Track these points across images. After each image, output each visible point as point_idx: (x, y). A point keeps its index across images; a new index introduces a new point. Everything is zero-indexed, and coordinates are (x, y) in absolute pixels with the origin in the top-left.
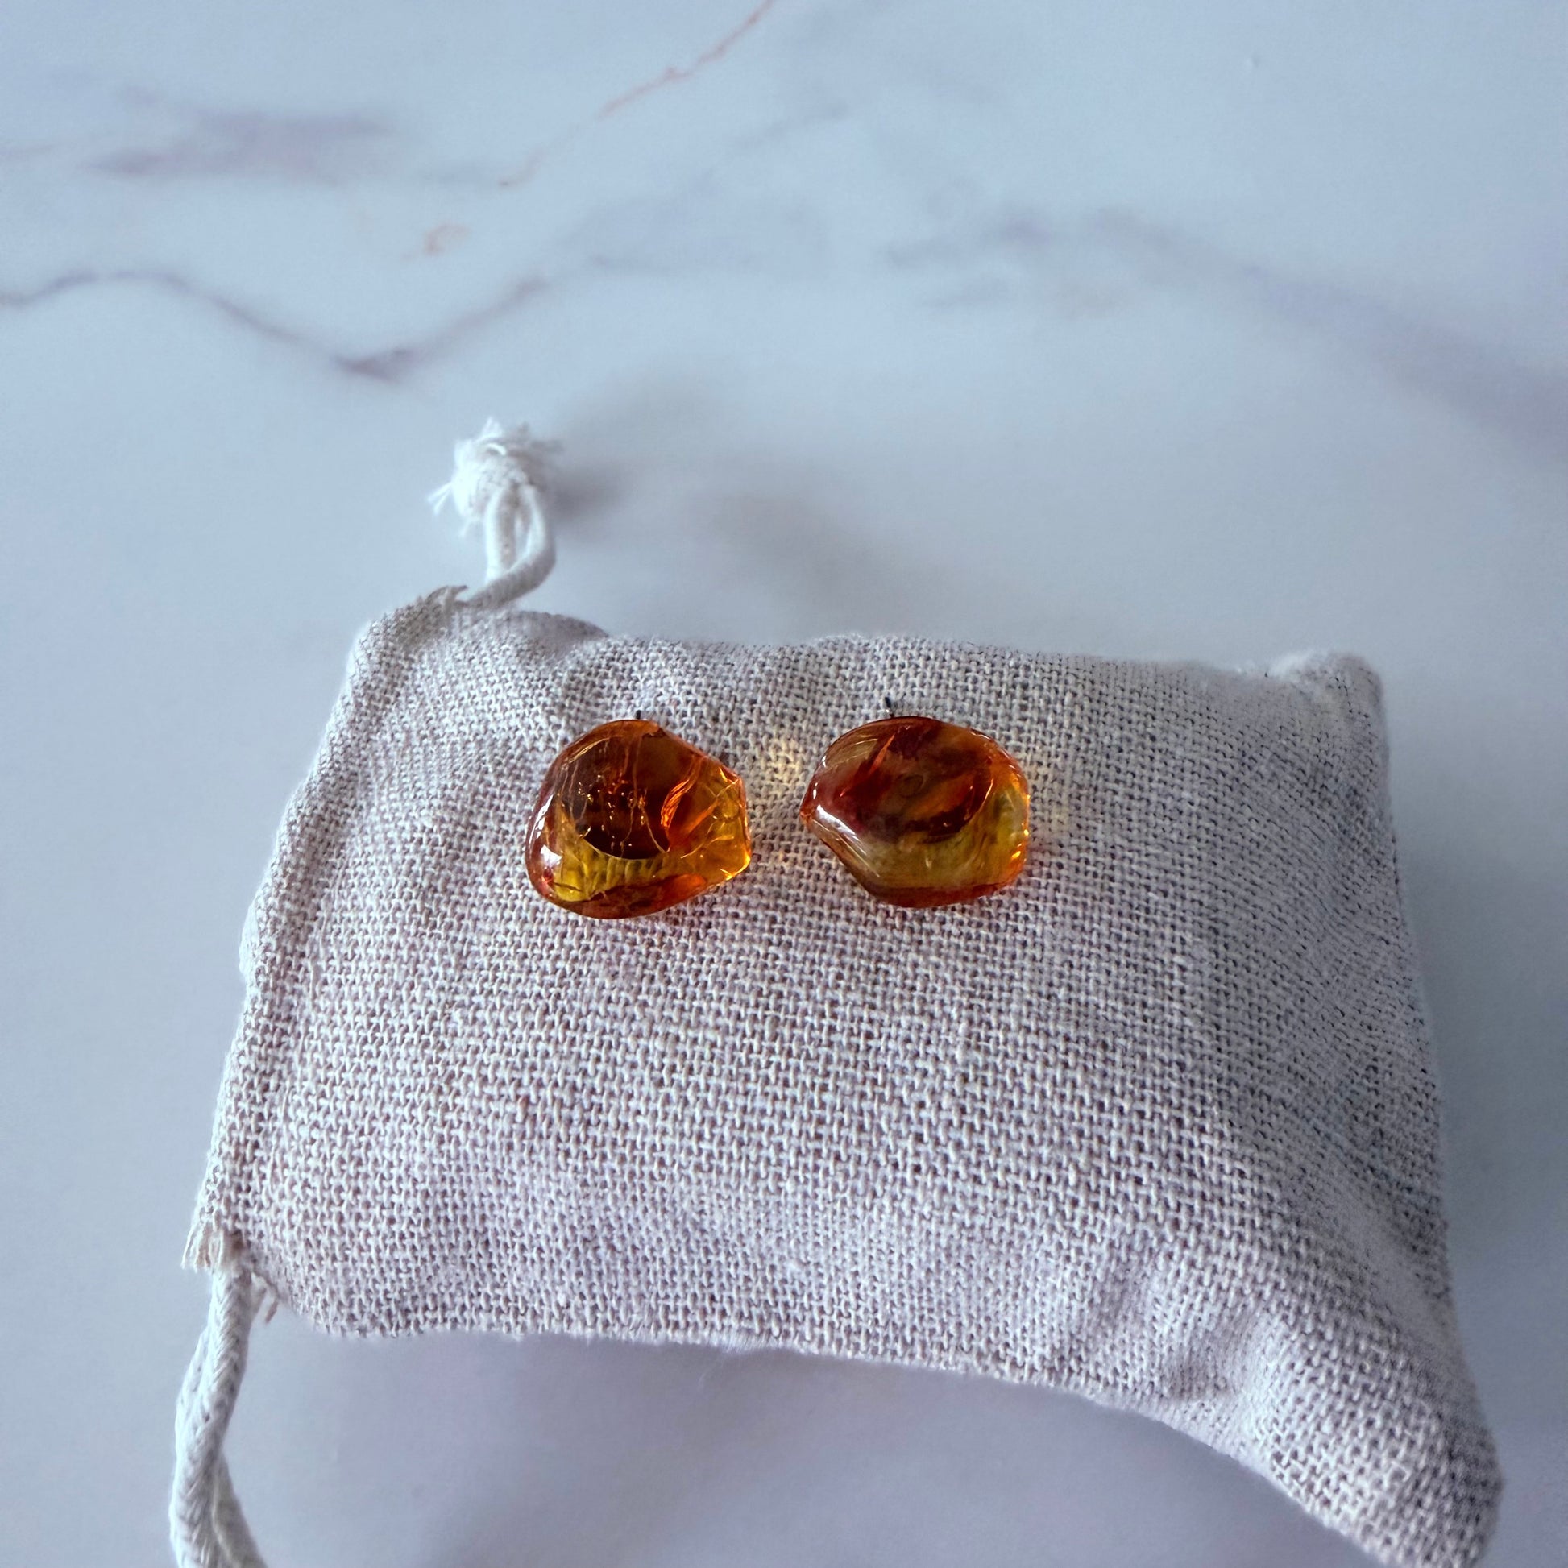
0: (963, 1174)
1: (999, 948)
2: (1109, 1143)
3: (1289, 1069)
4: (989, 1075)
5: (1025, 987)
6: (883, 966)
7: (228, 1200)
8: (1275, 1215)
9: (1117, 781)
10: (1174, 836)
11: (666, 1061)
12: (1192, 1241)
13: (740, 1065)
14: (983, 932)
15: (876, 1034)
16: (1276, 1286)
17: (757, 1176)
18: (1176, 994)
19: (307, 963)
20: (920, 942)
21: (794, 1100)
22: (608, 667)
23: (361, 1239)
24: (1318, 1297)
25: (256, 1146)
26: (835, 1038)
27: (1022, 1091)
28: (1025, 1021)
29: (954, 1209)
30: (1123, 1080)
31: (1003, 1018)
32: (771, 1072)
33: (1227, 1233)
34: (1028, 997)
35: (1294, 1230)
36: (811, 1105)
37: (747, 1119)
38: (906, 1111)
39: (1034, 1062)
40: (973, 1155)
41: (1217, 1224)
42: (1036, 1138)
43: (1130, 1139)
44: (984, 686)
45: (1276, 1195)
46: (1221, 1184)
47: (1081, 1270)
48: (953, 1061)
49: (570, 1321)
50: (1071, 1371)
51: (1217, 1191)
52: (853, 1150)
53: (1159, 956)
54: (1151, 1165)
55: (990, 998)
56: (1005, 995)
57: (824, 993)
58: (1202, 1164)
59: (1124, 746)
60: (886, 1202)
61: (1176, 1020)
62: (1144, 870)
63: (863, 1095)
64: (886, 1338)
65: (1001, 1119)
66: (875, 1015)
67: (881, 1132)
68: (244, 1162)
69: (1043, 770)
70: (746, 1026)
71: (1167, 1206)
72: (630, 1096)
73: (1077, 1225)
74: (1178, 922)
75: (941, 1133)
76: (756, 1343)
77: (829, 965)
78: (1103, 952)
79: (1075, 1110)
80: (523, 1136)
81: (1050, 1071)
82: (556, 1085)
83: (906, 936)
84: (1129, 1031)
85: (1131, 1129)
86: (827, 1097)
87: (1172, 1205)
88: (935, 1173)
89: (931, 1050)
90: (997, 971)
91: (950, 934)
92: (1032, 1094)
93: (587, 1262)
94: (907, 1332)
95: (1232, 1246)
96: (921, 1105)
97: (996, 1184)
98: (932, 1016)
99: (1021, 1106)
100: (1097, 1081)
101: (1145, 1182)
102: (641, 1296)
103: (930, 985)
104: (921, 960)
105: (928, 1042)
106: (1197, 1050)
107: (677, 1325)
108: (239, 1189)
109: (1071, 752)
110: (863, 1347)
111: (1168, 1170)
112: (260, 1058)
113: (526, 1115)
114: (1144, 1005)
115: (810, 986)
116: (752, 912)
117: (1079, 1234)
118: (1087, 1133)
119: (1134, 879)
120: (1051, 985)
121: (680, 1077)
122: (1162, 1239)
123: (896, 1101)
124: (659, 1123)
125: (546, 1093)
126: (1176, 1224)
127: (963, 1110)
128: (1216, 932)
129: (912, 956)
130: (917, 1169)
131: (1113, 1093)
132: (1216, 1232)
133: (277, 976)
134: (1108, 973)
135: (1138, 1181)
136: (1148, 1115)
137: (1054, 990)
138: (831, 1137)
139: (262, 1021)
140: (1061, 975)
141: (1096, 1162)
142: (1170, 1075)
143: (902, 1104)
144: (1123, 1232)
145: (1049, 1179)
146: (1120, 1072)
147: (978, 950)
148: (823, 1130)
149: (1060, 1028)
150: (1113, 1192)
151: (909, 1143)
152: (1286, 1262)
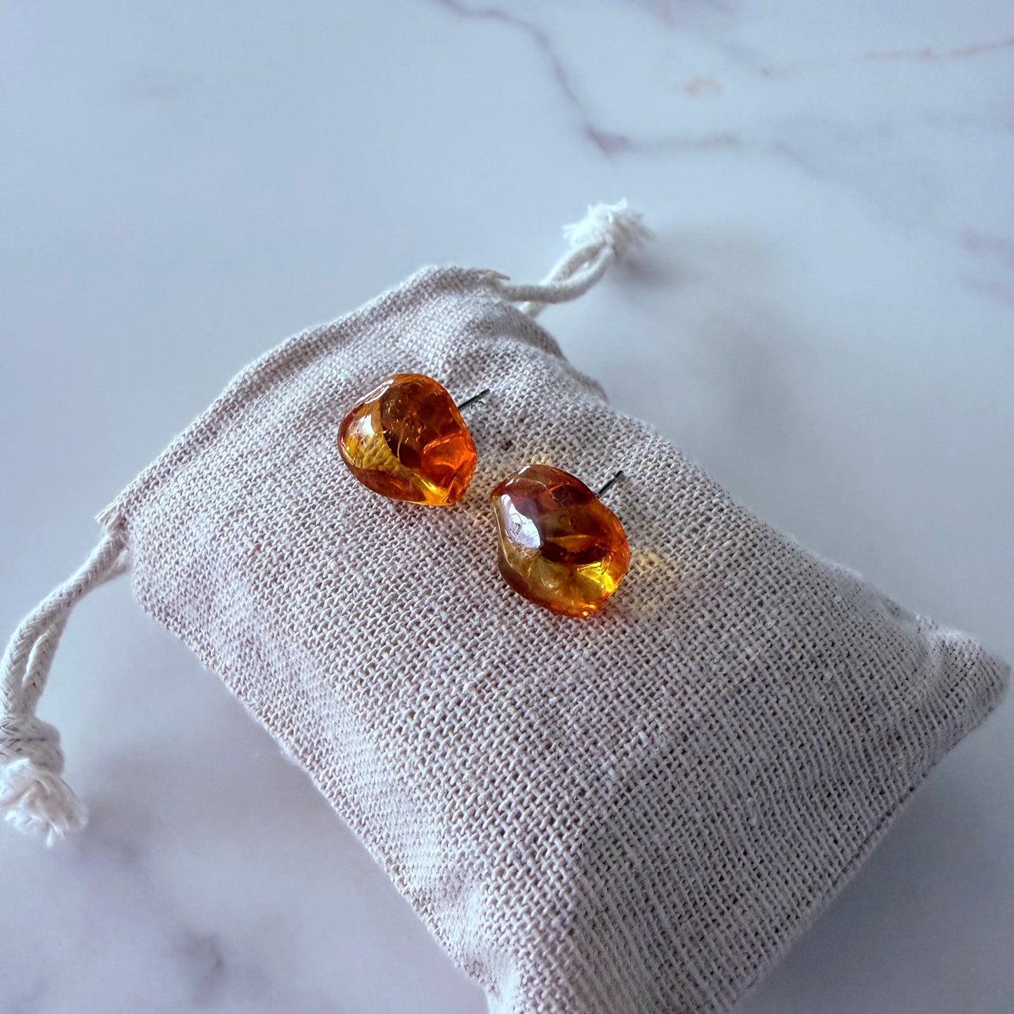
0: (418, 751)
1: (543, 650)
2: (504, 799)
3: (656, 850)
4: (473, 710)
5: (536, 680)
6: (474, 610)
7: (130, 500)
8: (559, 916)
9: (710, 611)
10: (715, 667)
11: (330, 576)
12: (502, 890)
13: (360, 606)
14: (544, 634)
15: (436, 643)
16: (528, 954)
17: (327, 670)
18: (621, 751)
19: (242, 411)
20: (506, 614)
21: (369, 644)
22: (502, 358)
23: (163, 561)
24: (547, 982)
25: (157, 483)
26: (415, 628)
27: (482, 733)
28: (516, 698)
29: (403, 766)
30: (540, 772)
31: (507, 687)
32: (370, 621)
33: (524, 901)
34: (532, 686)
35: (564, 934)
36: (375, 654)
37: (342, 635)
38: (416, 694)
39: (501, 723)
40: (430, 745)
41: (523, 892)
42: (468, 764)
43: (516, 806)
44: (683, 502)
45: (570, 907)
46: (544, 873)
47: (443, 854)
48: (461, 689)
49: (226, 678)
50: (426, 910)
51: (538, 875)
52: (377, 695)
53: (632, 724)
54: (515, 830)
55: (512, 671)
56: (521, 676)
57: (431, 601)
58: (544, 853)
59: (736, 595)
60: (376, 734)
61: (605, 765)
62: (672, 671)
63: (404, 669)
64: (353, 812)
65: (459, 739)
66: (444, 633)
67: (397, 695)
68: (148, 487)
69: (670, 573)
70: (379, 588)
71: (505, 859)
72: (302, 581)
73: (454, 827)
74: (664, 716)
75: (424, 720)
76: (297, 761)
77: (448, 589)
78: (600, 697)
79: (500, 766)
80: (245, 564)
81: (505, 734)
82: (276, 549)
83: (502, 605)
84: (571, 750)
85: (521, 802)
86: (385, 656)
87: (508, 861)
88: (406, 740)
89: (455, 673)
90: (530, 660)
91: (526, 622)
92: (486, 739)
93: (245, 654)
94: (364, 817)
95: (520, 910)
96: (426, 698)
97: (430, 771)
98: (472, 656)
99: (476, 740)
100: (525, 760)
101: (505, 836)
102: (261, 692)
103: (488, 639)
104: (496, 624)
105: (458, 668)
106: (602, 792)
107: (269, 720)
108: (137, 499)
109: (697, 574)
110: (340, 807)
111: (523, 840)
112: (188, 443)
113: (253, 554)
114: (595, 743)
115: (429, 593)
116: (437, 533)
117: (453, 834)
118: (496, 784)
119: (662, 672)
120: (552, 690)
121: (329, 589)
122: (489, 874)
123: (415, 686)
124: (303, 605)
125: (269, 550)
126: (501, 873)
127: (444, 718)
128: (685, 739)
129: (495, 618)
130: (400, 729)
131: (529, 774)
132: (518, 896)
133: (224, 409)
134: (592, 710)
135: (502, 833)
136: (537, 802)
137: (550, 694)
138: (372, 678)
139: (203, 426)
140: (563, 690)
141: (488, 803)
142: (569, 793)
143: (418, 689)
144: (473, 852)
145: (457, 791)
146: (542, 766)
147: (532, 642)
148: (371, 671)
149: (532, 717)
150: (484, 826)
151: (404, 712)
152: (542, 946)
